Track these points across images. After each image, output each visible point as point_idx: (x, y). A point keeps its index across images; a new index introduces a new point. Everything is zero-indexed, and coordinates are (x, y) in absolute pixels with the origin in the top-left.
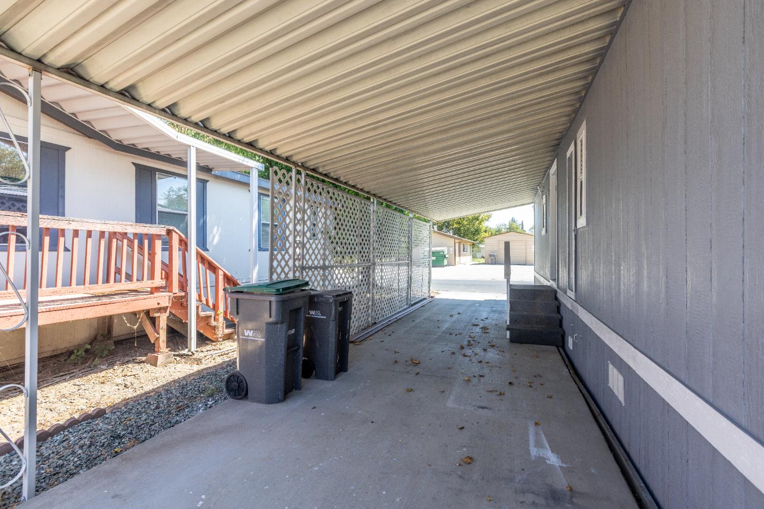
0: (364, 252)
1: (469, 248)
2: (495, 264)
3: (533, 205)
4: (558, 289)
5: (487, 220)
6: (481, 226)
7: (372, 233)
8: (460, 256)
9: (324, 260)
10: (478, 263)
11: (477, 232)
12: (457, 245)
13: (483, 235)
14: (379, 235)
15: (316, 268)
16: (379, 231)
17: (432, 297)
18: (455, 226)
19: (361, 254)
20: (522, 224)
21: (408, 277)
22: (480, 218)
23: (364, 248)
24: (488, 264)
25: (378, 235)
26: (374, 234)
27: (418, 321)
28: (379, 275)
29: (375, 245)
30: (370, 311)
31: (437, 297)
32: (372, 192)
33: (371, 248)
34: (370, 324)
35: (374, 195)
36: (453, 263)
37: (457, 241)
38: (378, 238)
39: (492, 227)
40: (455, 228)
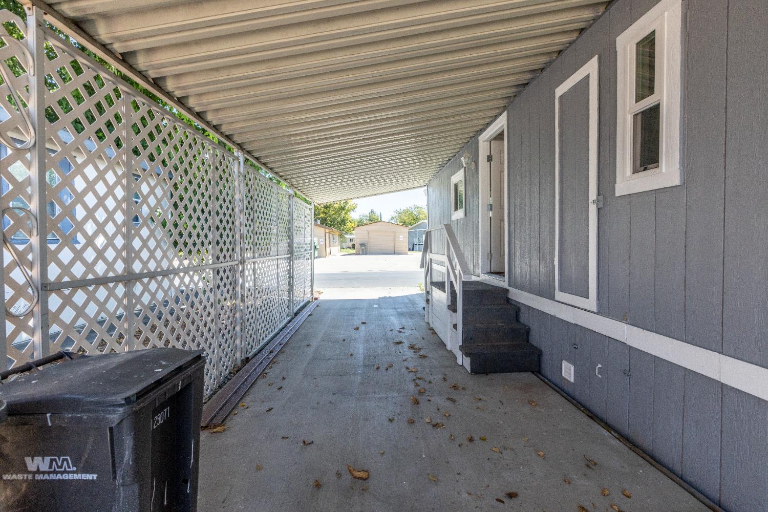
0: (225, 243)
1: (337, 237)
2: (366, 254)
3: (426, 188)
4: (509, 288)
5: (353, 210)
6: (347, 216)
7: (237, 210)
8: (330, 246)
9: (128, 262)
10: (347, 253)
11: (343, 222)
12: (327, 235)
13: (349, 225)
14: (249, 214)
15: (101, 281)
16: (249, 209)
17: (316, 299)
18: (322, 215)
19: (219, 247)
20: (381, 215)
21: (289, 278)
22: (347, 208)
23: (225, 234)
24: (359, 254)
25: (247, 215)
26: (241, 211)
27: (314, 344)
28: (251, 279)
29: (244, 231)
30: (238, 342)
31: (322, 297)
32: (237, 139)
33: (237, 236)
34: (239, 363)
35: (240, 146)
36: (325, 255)
37: (327, 231)
38: (248, 219)
39: (354, 218)
40: (322, 218)
